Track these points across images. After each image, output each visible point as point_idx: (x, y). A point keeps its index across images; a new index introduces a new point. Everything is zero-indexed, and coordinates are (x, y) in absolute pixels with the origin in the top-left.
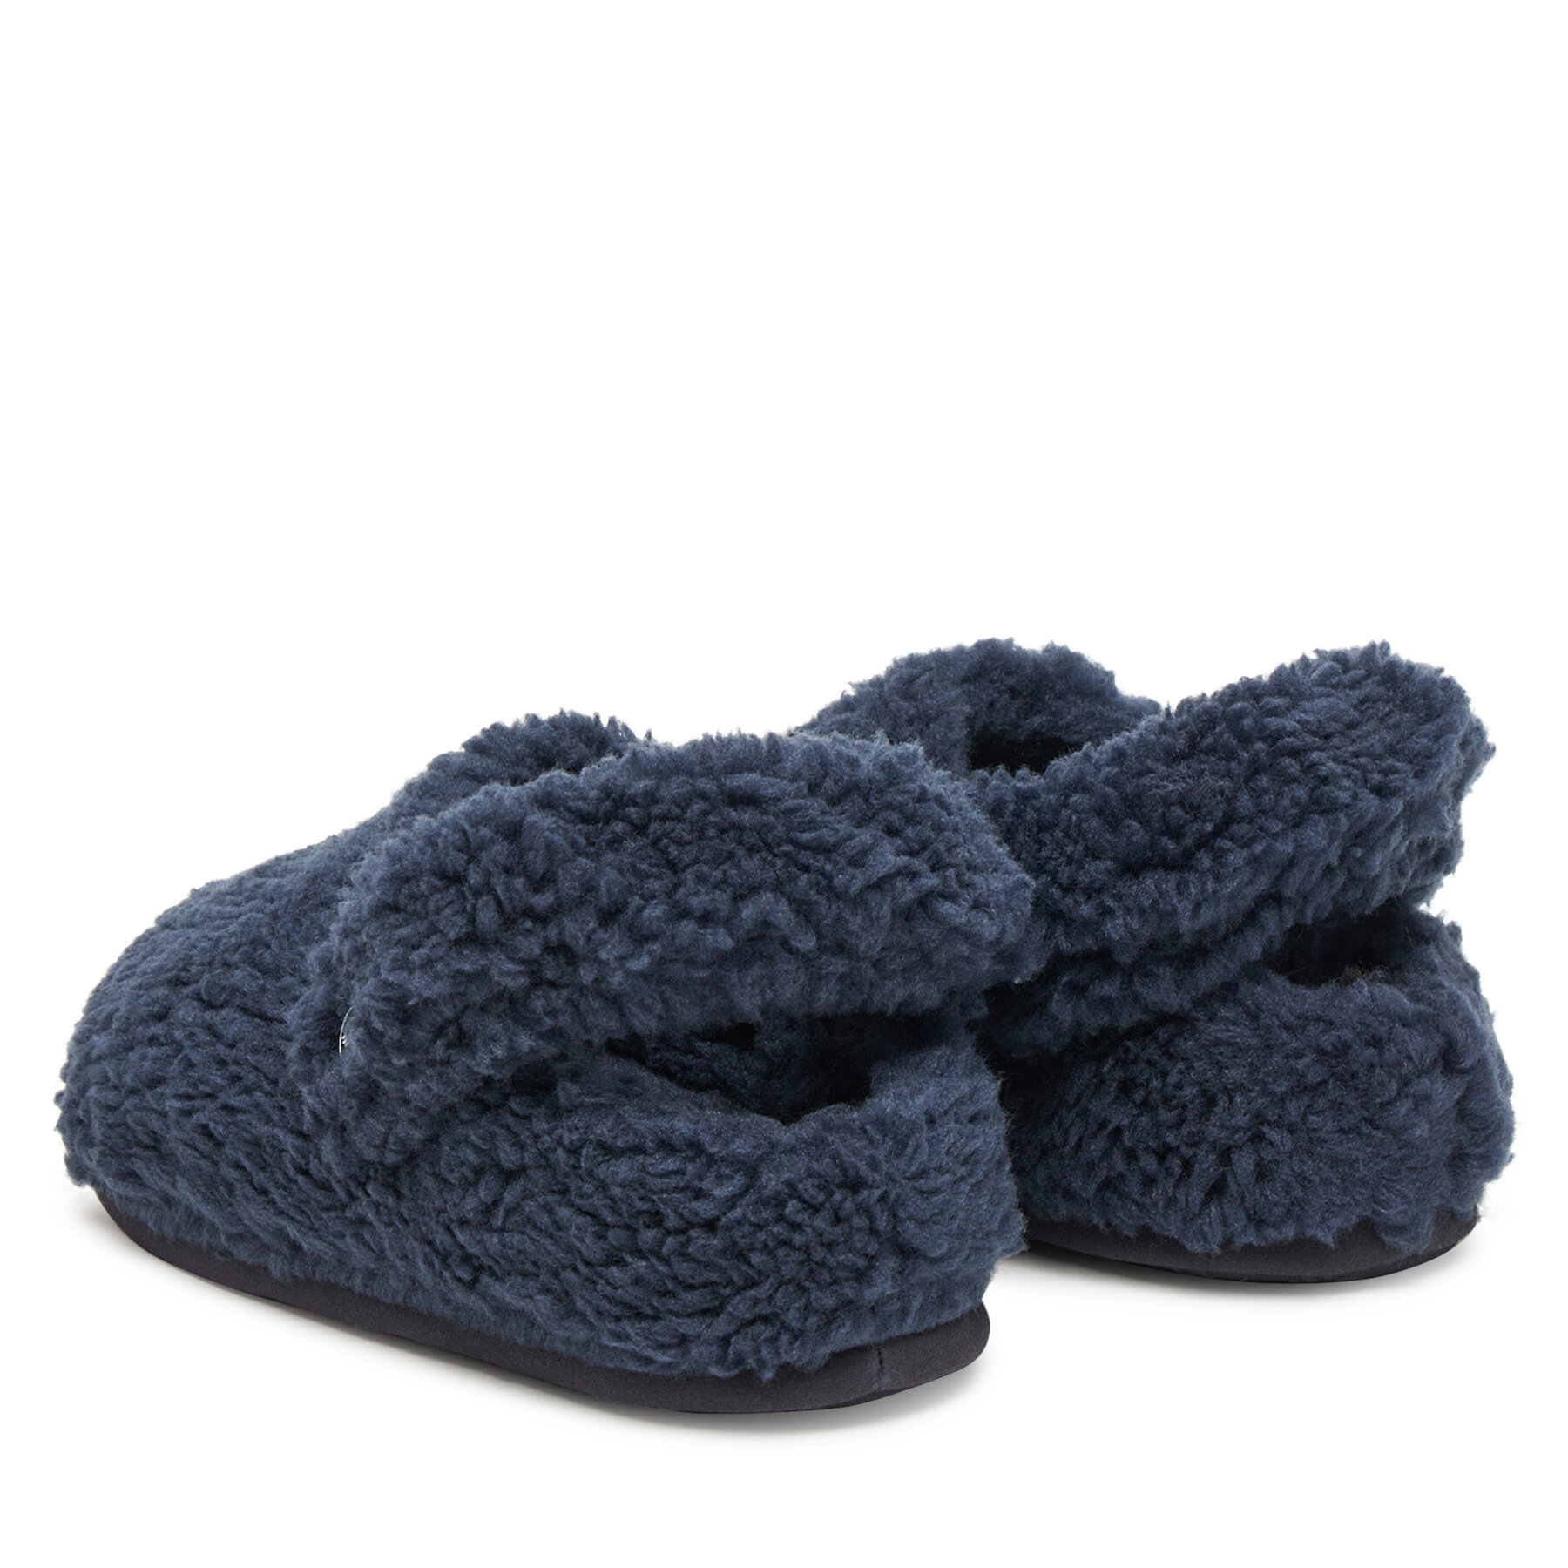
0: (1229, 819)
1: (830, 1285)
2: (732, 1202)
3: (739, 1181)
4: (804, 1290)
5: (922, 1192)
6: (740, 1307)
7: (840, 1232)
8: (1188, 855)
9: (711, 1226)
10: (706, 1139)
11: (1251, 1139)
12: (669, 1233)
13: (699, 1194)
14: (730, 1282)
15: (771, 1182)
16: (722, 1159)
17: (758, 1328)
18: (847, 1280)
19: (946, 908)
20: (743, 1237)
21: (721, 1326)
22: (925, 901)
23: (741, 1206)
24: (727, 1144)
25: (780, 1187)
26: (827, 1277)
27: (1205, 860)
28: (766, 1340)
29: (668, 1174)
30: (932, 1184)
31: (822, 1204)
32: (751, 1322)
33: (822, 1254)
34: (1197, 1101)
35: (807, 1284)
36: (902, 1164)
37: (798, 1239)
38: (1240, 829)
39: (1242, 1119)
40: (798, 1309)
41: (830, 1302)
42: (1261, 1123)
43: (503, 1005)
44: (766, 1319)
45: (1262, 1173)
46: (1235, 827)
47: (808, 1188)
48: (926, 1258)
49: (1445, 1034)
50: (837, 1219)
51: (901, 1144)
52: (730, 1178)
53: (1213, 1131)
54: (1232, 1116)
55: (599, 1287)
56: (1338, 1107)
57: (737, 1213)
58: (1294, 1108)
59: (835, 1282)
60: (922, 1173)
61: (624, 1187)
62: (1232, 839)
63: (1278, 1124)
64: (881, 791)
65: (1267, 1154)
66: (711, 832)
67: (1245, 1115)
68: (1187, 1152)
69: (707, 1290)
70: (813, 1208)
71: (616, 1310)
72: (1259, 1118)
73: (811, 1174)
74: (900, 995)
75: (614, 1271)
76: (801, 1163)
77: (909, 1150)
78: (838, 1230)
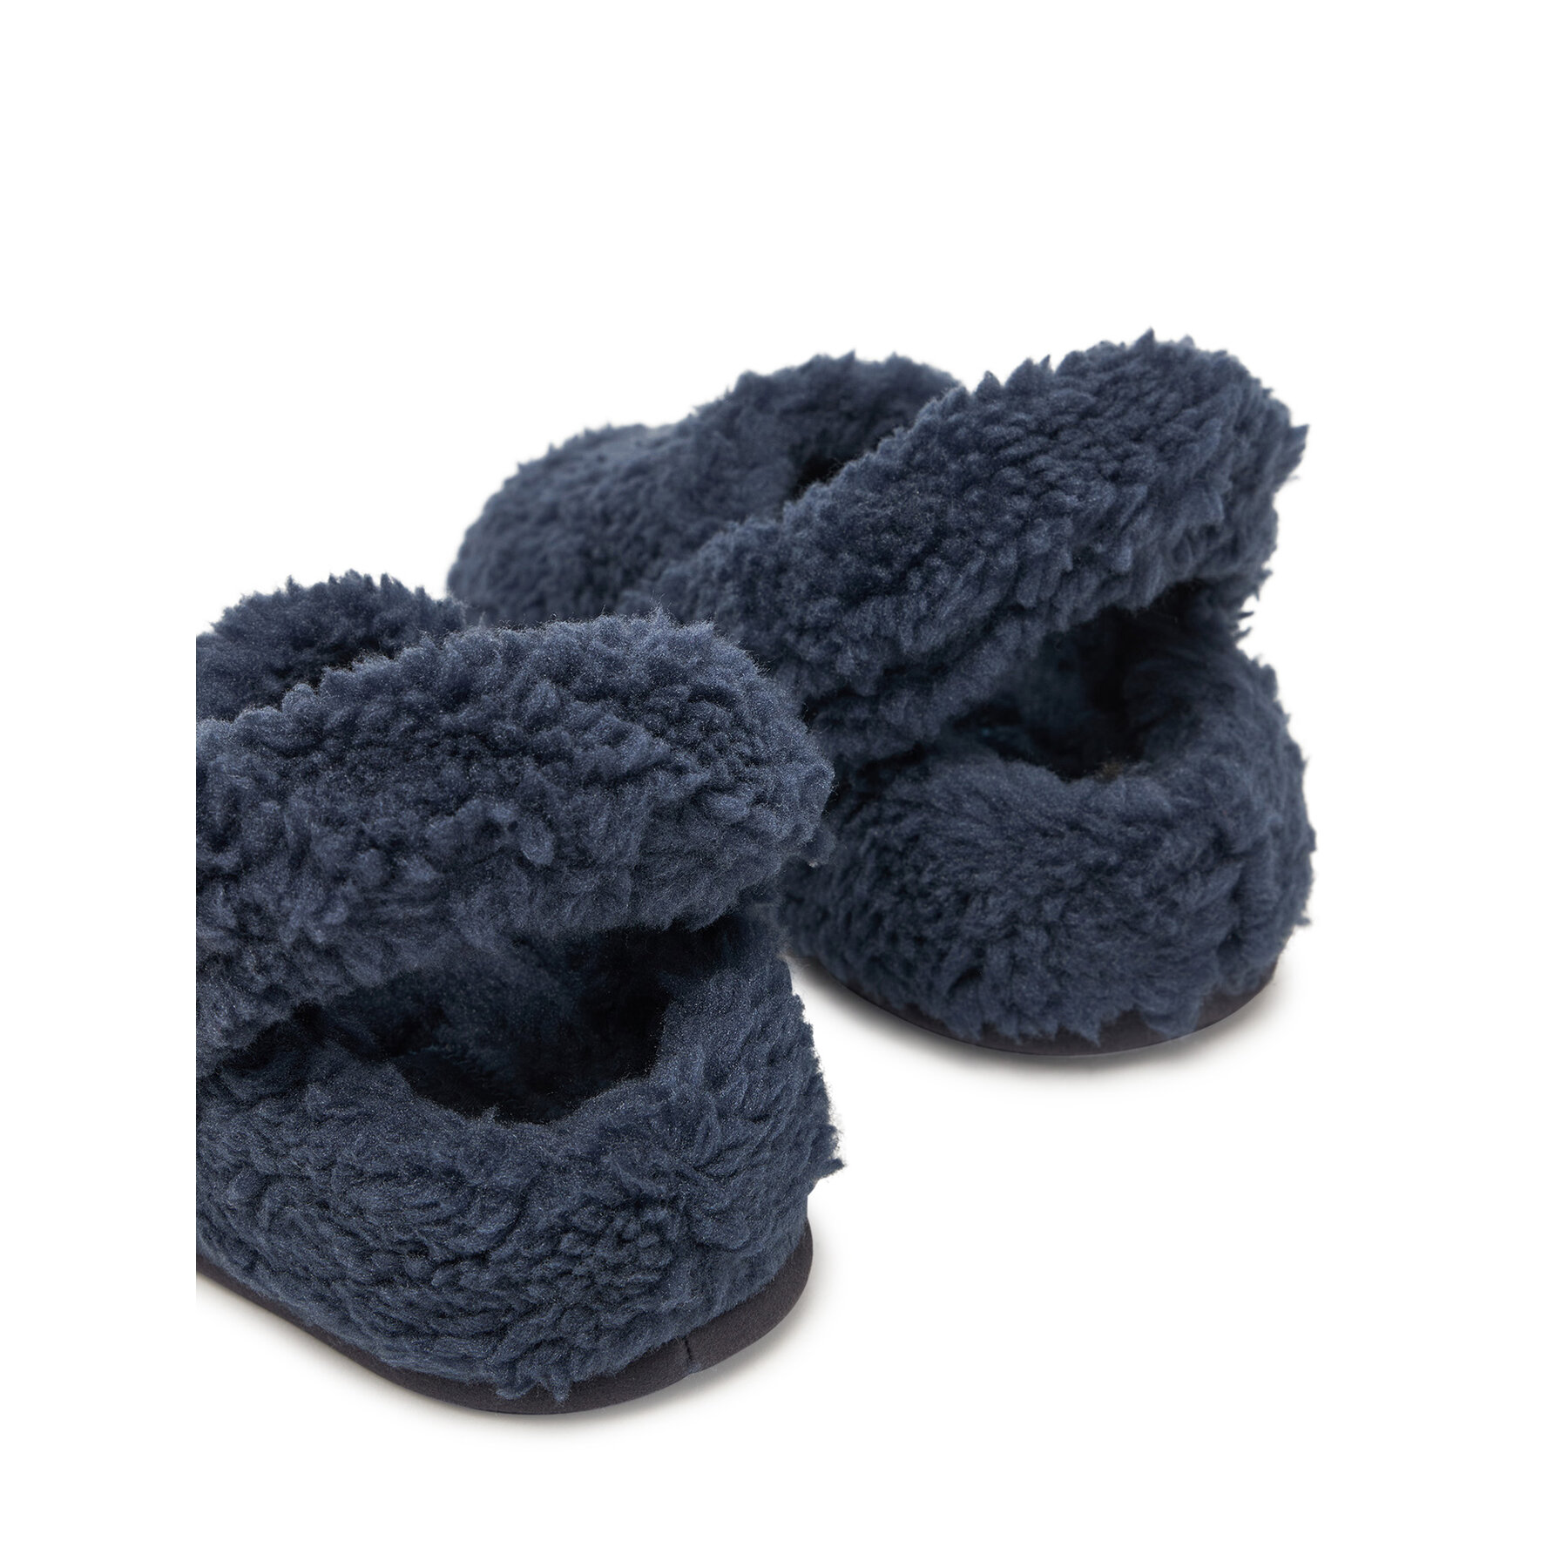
0: (941, 533)
1: (620, 1303)
2: (502, 1237)
3: (508, 1211)
4: (592, 1312)
5: (718, 1178)
6: (524, 1333)
7: (626, 1253)
8: (903, 577)
9: (481, 1259)
10: (462, 1167)
11: (1006, 936)
12: (436, 1266)
13: (462, 1230)
14: (509, 1309)
15: (543, 1215)
16: (485, 1191)
17: (543, 1352)
18: (639, 1296)
19: (723, 803)
20: (517, 1272)
21: (505, 1352)
22: (698, 798)
23: (511, 1241)
24: (489, 1175)
25: (554, 1220)
26: (616, 1296)
27: (915, 580)
28: (556, 1363)
29: (427, 1206)
30: (731, 1168)
31: (603, 1231)
32: (538, 1346)
33: (609, 1278)
34: (952, 899)
35: (595, 1306)
36: (692, 1154)
37: (579, 1270)
38: (951, 544)
39: (994, 919)
40: (588, 1332)
41: (621, 1320)
42: (1017, 922)
43: (219, 967)
44: (553, 1343)
45: (1015, 965)
46: (947, 543)
47: (582, 1219)
48: (727, 1250)
49: (1214, 825)
50: (621, 1241)
51: (690, 1130)
52: (495, 1210)
53: (968, 928)
54: (986, 914)
55: (371, 1304)
56: (1097, 907)
57: (506, 1250)
58: (1051, 909)
59: (626, 1299)
60: (717, 1157)
61: (380, 1216)
62: (944, 557)
63: (1035, 922)
64: (645, 695)
65: (1021, 951)
66: (417, 750)
67: (999, 915)
68: (941, 945)
69: (487, 1315)
70: (593, 1238)
71: (391, 1327)
72: (1014, 918)
73: (588, 1201)
74: (676, 909)
75: (384, 1292)
76: (577, 1187)
77: (699, 1137)
78: (623, 1253)
